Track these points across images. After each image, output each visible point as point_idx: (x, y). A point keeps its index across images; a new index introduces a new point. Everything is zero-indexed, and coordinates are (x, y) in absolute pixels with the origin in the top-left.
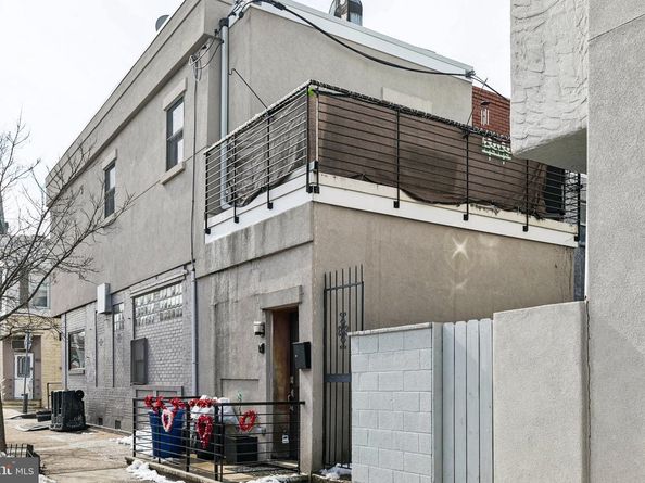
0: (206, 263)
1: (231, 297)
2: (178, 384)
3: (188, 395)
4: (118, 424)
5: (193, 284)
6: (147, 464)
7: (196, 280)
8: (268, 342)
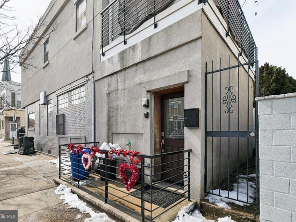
0: (102, 71)
1: (120, 88)
2: (83, 135)
3: (88, 141)
4: (50, 152)
5: (93, 84)
6: (70, 188)
7: (94, 82)
8: (151, 111)
